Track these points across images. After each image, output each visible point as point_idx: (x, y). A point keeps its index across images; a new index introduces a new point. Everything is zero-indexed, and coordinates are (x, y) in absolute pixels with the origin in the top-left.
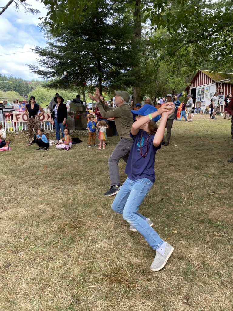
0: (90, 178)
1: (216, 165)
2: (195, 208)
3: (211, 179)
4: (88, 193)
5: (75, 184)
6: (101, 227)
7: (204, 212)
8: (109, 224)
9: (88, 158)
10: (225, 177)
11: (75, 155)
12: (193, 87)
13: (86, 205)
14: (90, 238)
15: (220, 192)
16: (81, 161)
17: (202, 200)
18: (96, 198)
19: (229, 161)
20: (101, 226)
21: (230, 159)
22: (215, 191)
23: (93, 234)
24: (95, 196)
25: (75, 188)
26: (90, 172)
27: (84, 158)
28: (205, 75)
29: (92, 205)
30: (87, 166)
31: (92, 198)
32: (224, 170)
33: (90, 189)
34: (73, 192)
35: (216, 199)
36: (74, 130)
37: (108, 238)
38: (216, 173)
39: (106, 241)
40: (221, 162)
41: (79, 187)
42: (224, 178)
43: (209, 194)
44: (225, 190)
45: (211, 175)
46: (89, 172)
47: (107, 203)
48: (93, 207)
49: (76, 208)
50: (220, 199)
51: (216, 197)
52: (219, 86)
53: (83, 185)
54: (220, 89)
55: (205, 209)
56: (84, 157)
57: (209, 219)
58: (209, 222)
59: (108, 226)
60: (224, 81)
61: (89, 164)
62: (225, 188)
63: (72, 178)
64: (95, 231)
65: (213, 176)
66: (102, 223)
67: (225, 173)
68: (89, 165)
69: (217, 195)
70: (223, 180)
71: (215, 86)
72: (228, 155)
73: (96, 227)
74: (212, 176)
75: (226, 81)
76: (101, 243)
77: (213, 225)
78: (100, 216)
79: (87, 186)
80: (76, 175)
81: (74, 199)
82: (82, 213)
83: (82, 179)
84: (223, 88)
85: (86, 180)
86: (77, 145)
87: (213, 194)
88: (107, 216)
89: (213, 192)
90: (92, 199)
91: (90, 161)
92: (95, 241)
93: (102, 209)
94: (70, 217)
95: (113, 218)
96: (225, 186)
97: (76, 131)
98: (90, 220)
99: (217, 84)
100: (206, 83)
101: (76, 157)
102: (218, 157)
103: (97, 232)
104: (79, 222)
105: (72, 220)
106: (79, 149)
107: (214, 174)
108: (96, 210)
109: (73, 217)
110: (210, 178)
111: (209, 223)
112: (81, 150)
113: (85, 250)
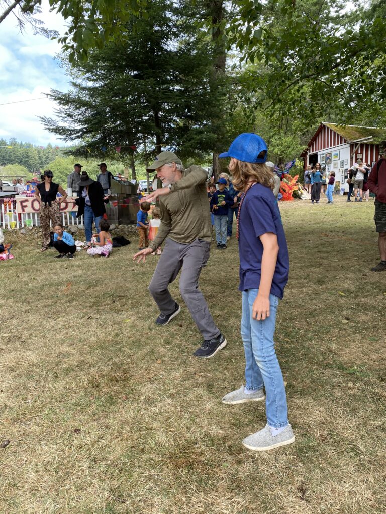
0: (144, 300)
1: (351, 275)
2: (316, 345)
3: (343, 298)
4: (139, 324)
5: (117, 311)
6: (161, 379)
7: (331, 352)
8: (174, 374)
9: (140, 269)
10: (366, 294)
11: (118, 264)
12: (313, 151)
13: (137, 344)
14: (142, 397)
15: (358, 319)
16: (128, 274)
17: (329, 331)
18: (153, 332)
19: (373, 269)
20: (161, 377)
21: (374, 265)
22: (350, 318)
23: (147, 390)
24: (151, 330)
25: (119, 318)
26: (144, 291)
27: (133, 270)
28: (331, 130)
29: (147, 344)
30: (138, 281)
31: (146, 332)
32: (365, 283)
33: (144, 319)
34: (114, 324)
35: (351, 330)
36: (117, 225)
37: (172, 396)
38: (352, 288)
39: (169, 400)
40: (359, 270)
41: (125, 316)
42: (365, 296)
43: (341, 323)
44: (367, 315)
45: (344, 291)
46: (142, 291)
47: (172, 340)
48: (147, 348)
49: (120, 350)
50: (359, 329)
51: (351, 327)
52: (355, 149)
53: (131, 313)
54: (357, 153)
55: (334, 346)
56: (133, 268)
57: (340, 362)
58: (341, 368)
59: (171, 377)
60: (363, 139)
61: (141, 278)
62: (366, 312)
63: (114, 302)
64: (150, 386)
65: (347, 294)
66: (162, 373)
67: (367, 287)
68: (141, 280)
69: (353, 324)
70: (363, 299)
71: (349, 149)
72: (372, 260)
73: (152, 379)
74: (345, 293)
75: (366, 139)
76: (160, 404)
77: (347, 372)
78: (159, 362)
79: (138, 313)
80: (120, 297)
81: (117, 335)
82: (129, 357)
83: (130, 302)
84: (362, 152)
85: (135, 305)
86: (122, 248)
87: (347, 321)
88: (170, 362)
89: (347, 319)
90: (147, 334)
91: (143, 273)
92: (150, 401)
93: (163, 349)
94: (110, 363)
95: (182, 363)
96: (366, 308)
97: (120, 227)
98: (142, 368)
99: (352, 146)
100: (334, 144)
101: (120, 268)
102: (355, 263)
103: (154, 386)
104: (125, 372)
105: (112, 369)
106: (126, 254)
107: (348, 291)
108: (153, 353)
109: (114, 364)
110: (342, 296)
111: (339, 369)
112: (128, 257)
113: (134, 416)
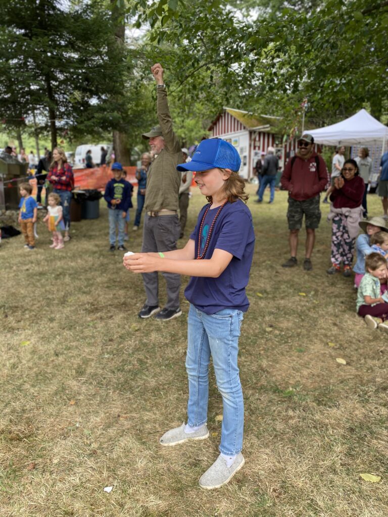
0: (44, 312)
2: (246, 361)
3: (262, 300)
4: (42, 348)
5: (12, 330)
6: (77, 428)
7: (262, 369)
8: (95, 420)
9: (36, 268)
10: (282, 295)
11: (8, 263)
13: (41, 378)
14: (55, 461)
15: (281, 325)
16: (22, 276)
17: (256, 343)
18: (61, 358)
20: (77, 425)
22: (274, 325)
23: (60, 451)
24: (57, 355)
25: (15, 340)
26: (43, 299)
27: (27, 270)
28: (231, 116)
29: (54, 376)
30: (35, 286)
31: (51, 359)
32: (279, 281)
33: (45, 339)
34: (9, 349)
35: (277, 340)
36: (4, 211)
37: (93, 453)
38: (269, 289)
39: (91, 463)
40: (271, 267)
41: (23, 337)
42: (282, 298)
43: (265, 331)
44: (288, 321)
45: (261, 292)
46: (41, 299)
47: (85, 368)
48: (55, 381)
49: (19, 388)
50: (284, 339)
51: (276, 336)
52: (253, 137)
53: (30, 332)
54: (255, 140)
55: (264, 363)
56: (27, 267)
57: (274, 383)
58: (276, 390)
59: (90, 425)
60: (260, 128)
61: (39, 281)
62: (287, 316)
63: (6, 316)
64: (63, 442)
65: (265, 295)
66: (77, 420)
67: (282, 287)
68: (38, 284)
69: (277, 332)
70: (282, 302)
71: (247, 136)
73: (66, 430)
74: (263, 294)
75: (264, 128)
77: (284, 396)
78: (72, 402)
79: (39, 331)
80: (14, 309)
81: (14, 366)
82: (33, 397)
83: (27, 316)
84: (259, 140)
85: (36, 319)
86: (12, 240)
87: (270, 329)
88: (86, 401)
89: (271, 326)
90: (53, 361)
91: (41, 274)
93: (75, 383)
94: (7, 410)
95: (101, 402)
96: (287, 312)
97: (8, 213)
98: (51, 415)
99: (251, 133)
100: (234, 130)
101: (11, 268)
104: (29, 422)
105: (11, 421)
106: (17, 249)
107: (265, 292)
108: (64, 389)
109: (13, 411)
110: (261, 298)
111: (274, 392)
112: (20, 252)
